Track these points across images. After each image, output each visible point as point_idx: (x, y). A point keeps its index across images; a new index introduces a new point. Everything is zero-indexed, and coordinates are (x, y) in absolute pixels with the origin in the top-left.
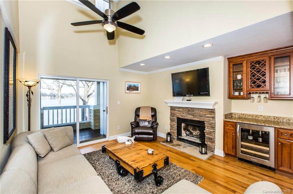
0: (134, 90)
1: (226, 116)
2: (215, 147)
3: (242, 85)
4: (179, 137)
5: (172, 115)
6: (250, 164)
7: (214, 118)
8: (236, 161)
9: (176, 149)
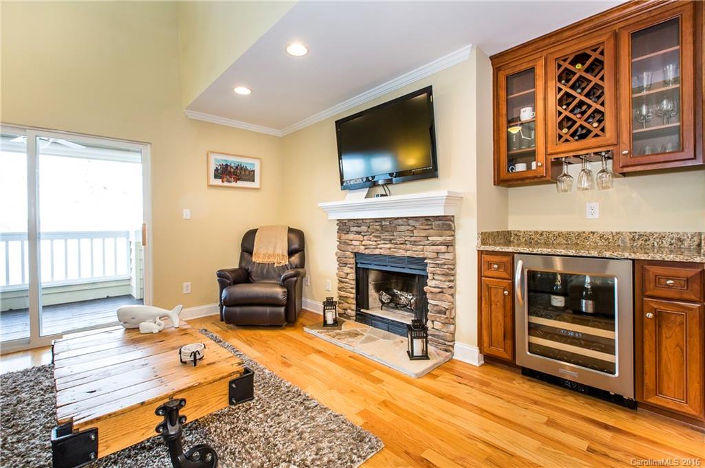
0: (239, 179)
1: (485, 237)
2: (454, 337)
3: (533, 137)
4: (362, 310)
5: (343, 244)
6: (557, 387)
7: (449, 245)
8: (514, 380)
9: (342, 345)
